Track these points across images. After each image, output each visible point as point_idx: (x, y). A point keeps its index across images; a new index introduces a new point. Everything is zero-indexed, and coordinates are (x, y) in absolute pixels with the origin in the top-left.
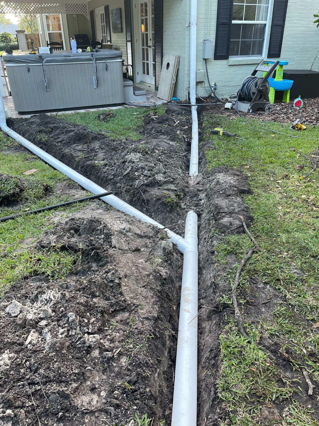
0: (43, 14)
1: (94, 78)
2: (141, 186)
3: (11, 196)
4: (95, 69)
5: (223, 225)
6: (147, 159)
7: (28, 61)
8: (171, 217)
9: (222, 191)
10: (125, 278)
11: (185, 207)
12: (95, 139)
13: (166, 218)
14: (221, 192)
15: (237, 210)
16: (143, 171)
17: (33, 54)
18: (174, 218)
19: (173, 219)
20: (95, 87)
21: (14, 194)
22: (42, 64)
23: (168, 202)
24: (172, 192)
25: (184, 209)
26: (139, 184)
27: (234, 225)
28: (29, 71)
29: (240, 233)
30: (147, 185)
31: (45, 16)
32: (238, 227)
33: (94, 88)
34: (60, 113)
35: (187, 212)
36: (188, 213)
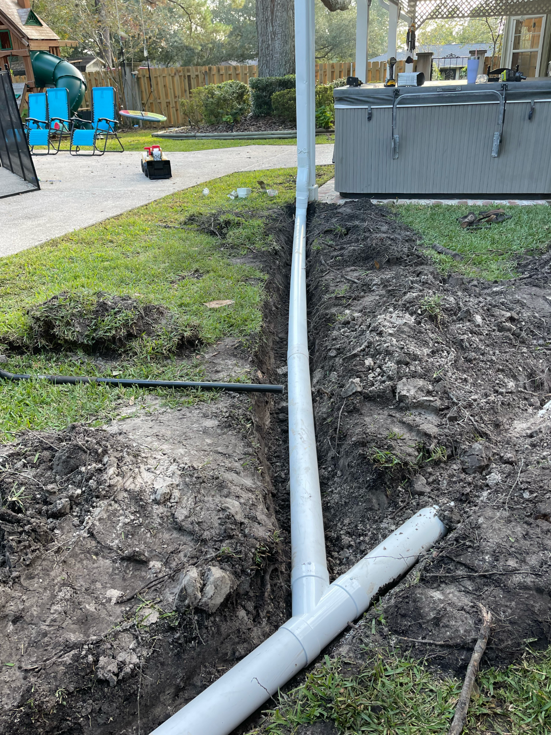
0: (513, 18)
1: (497, 134)
2: (353, 394)
3: (109, 340)
4: (501, 117)
5: (417, 609)
6: (420, 332)
7: (371, 100)
8: (369, 501)
9: (531, 492)
10: (14, 622)
11: (428, 489)
12: (395, 264)
13: (356, 497)
14: (526, 495)
15: (517, 579)
16: (384, 360)
17: (389, 86)
18: (377, 507)
19: (371, 509)
20: (494, 154)
21: (114, 337)
22: (392, 106)
23: (374, 460)
24: (417, 435)
25: (421, 494)
26: (351, 388)
27: (443, 630)
28: (370, 118)
29: (445, 668)
30: (368, 398)
31: (515, 21)
32: (451, 643)
33: (491, 156)
34: (401, 202)
35: (419, 506)
36: (422, 511)
